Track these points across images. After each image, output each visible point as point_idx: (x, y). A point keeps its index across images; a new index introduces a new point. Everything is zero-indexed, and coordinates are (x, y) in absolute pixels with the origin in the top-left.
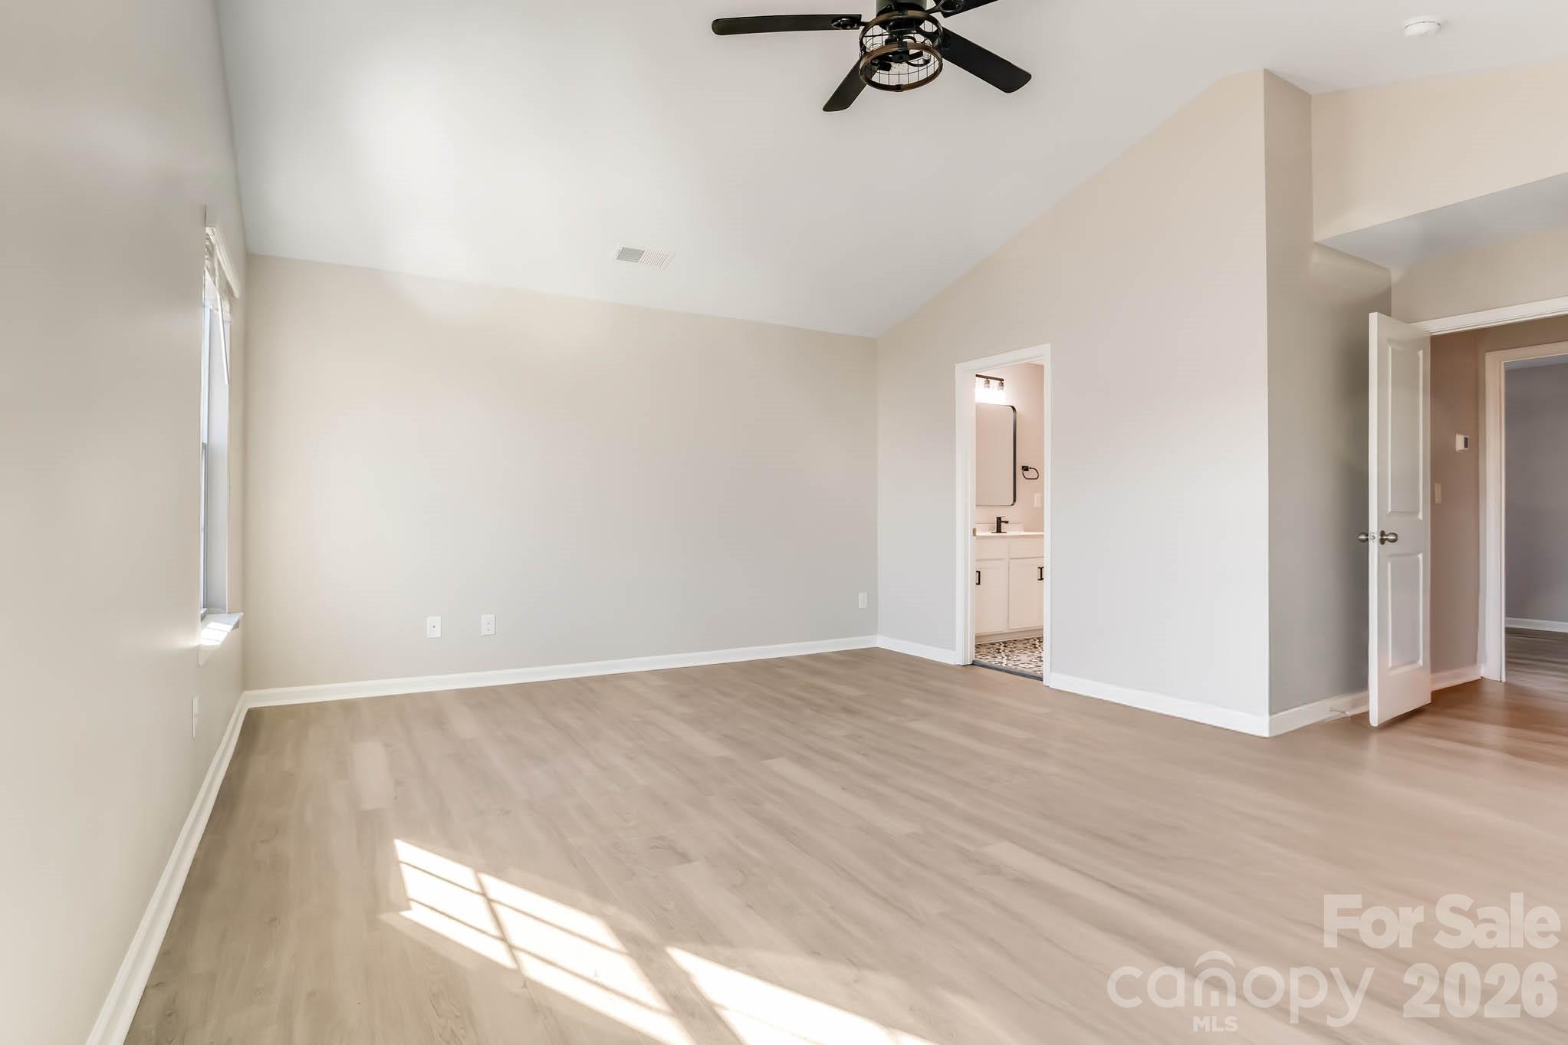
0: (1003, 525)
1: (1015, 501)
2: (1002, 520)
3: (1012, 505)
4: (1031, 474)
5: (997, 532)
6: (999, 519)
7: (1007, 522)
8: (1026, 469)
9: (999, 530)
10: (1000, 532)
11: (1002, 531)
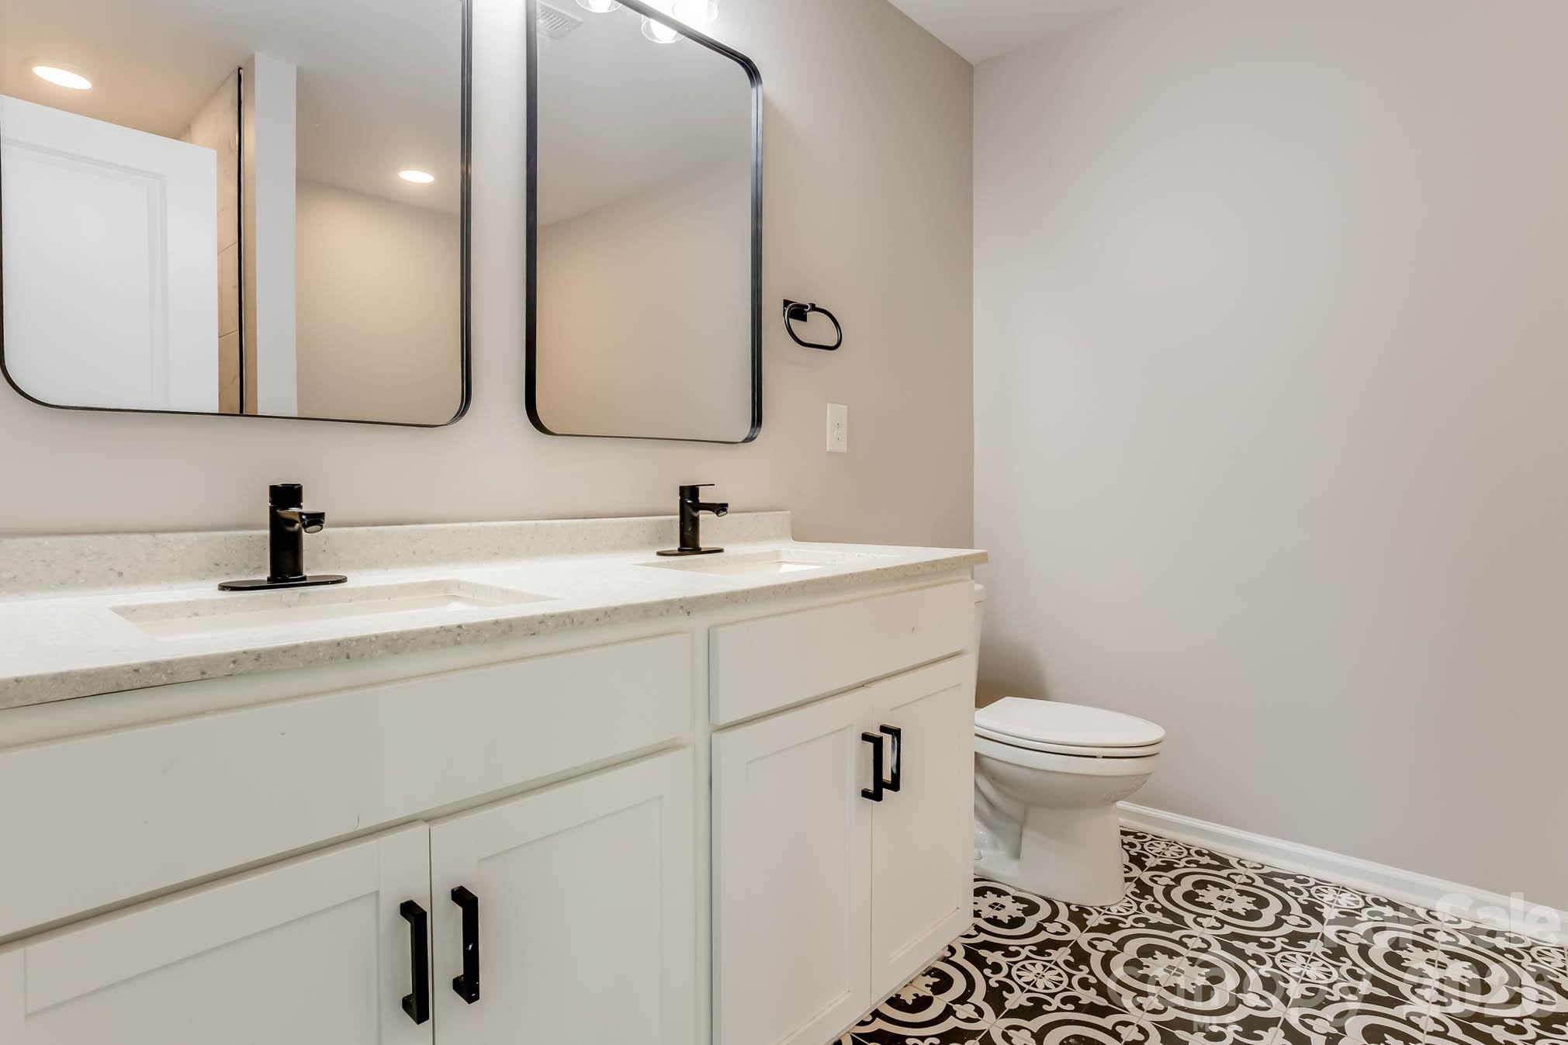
0: (704, 516)
1: (757, 420)
2: (702, 499)
3: (749, 439)
4: (815, 328)
5: (682, 551)
6: (689, 495)
7: (720, 508)
8: (798, 312)
9: (689, 543)
10: (697, 551)
11: (703, 545)
